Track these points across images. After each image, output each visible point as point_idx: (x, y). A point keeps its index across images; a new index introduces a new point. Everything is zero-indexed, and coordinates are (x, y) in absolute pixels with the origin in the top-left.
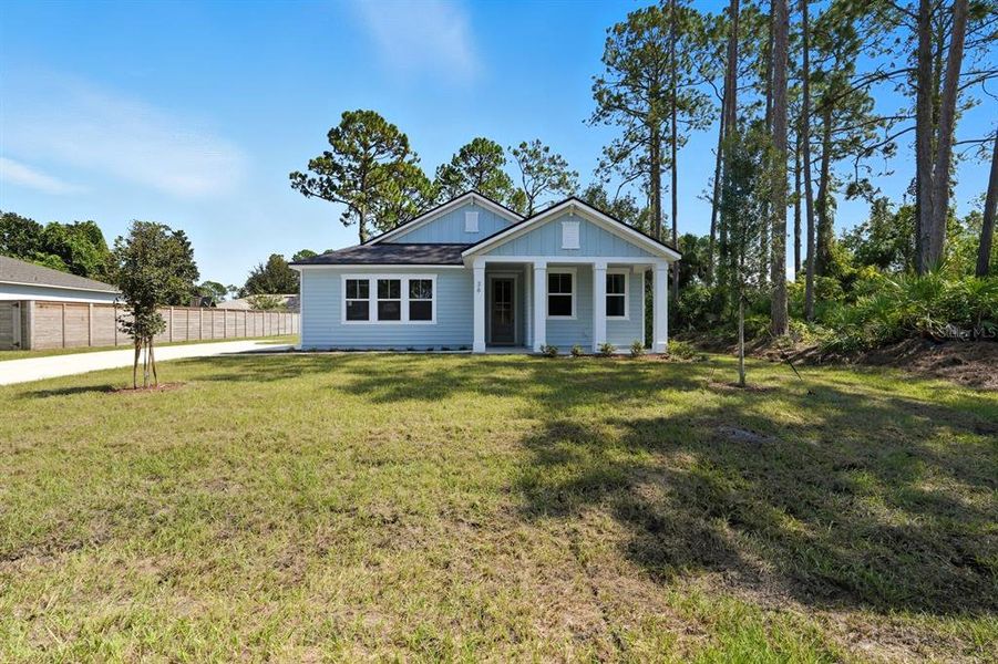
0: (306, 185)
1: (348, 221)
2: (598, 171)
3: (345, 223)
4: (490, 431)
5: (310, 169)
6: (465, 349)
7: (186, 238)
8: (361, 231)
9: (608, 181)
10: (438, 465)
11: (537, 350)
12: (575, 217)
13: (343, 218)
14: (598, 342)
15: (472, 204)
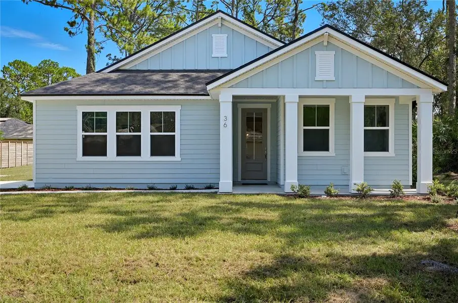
1: (73, 30)
3: (70, 33)
4: (224, 261)
6: (211, 188)
8: (89, 43)
10: (181, 284)
11: (288, 189)
12: (329, 46)
13: (69, 27)
14: (354, 182)
15: (220, 25)
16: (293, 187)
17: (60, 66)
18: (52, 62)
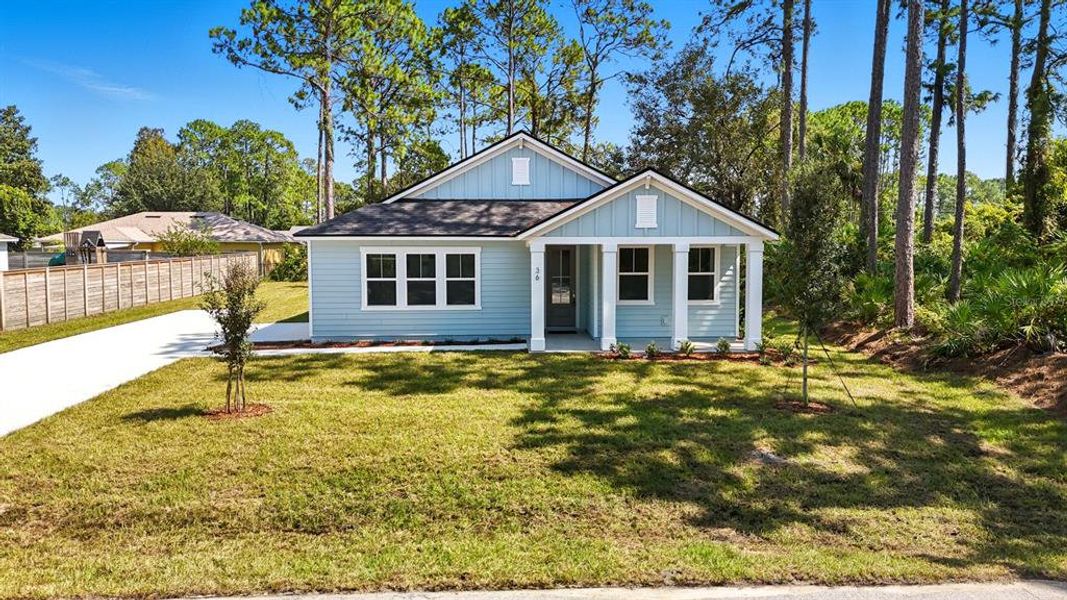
0: (235, 48)
1: (301, 102)
2: (700, 30)
3: (297, 105)
5: (243, 23)
7: (21, 119)
9: (715, 45)
11: (606, 350)
12: (653, 190)
13: (295, 98)
14: (676, 339)
15: (521, 147)
16: (612, 347)
17: (263, 129)
18: (251, 124)
